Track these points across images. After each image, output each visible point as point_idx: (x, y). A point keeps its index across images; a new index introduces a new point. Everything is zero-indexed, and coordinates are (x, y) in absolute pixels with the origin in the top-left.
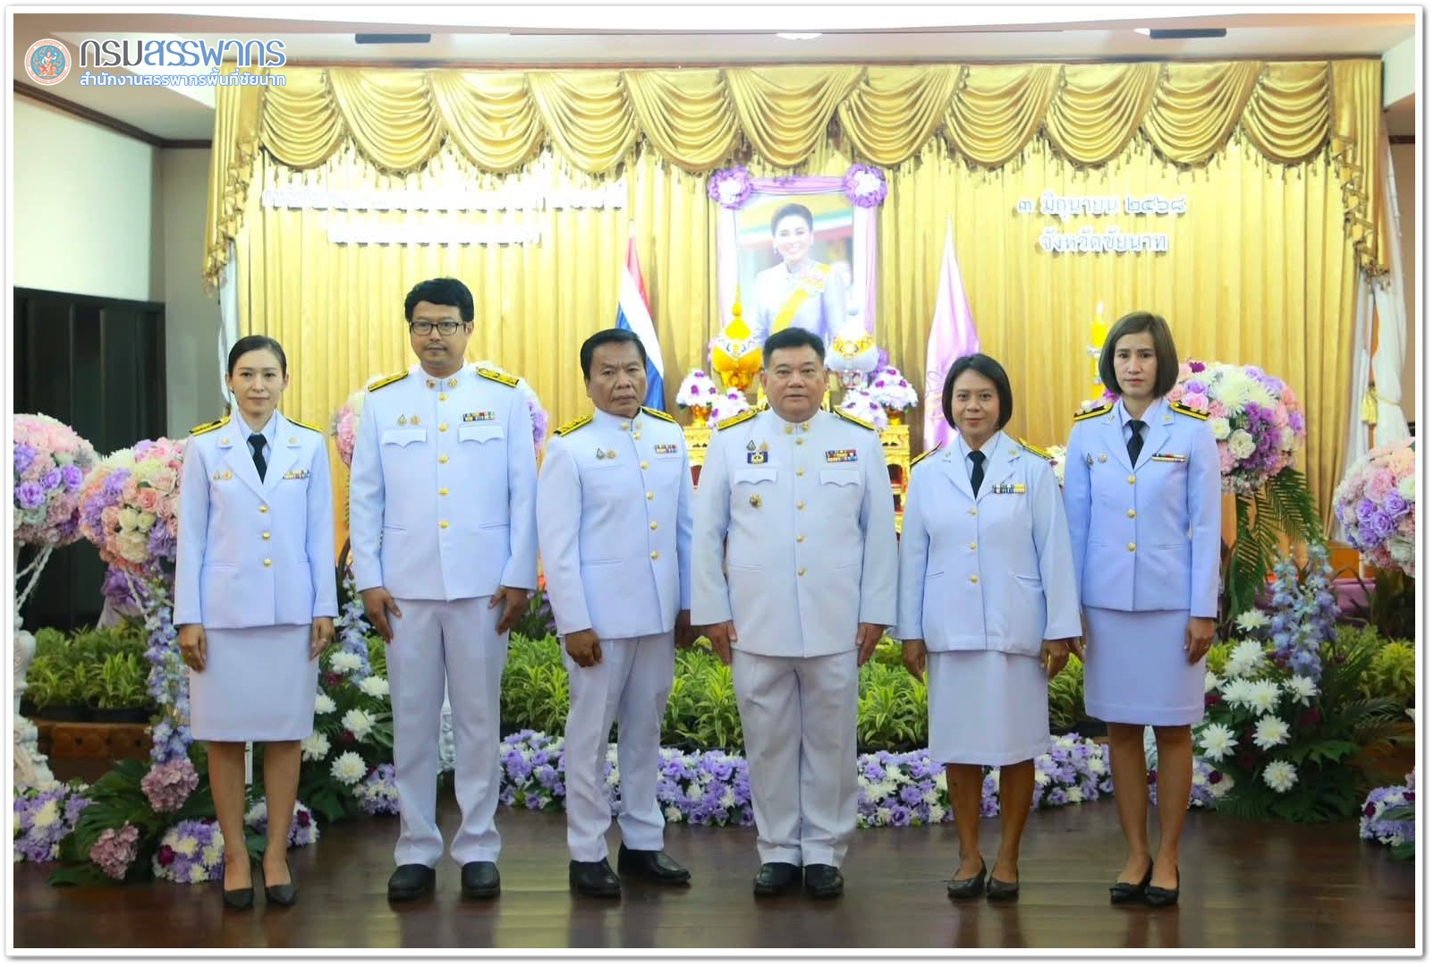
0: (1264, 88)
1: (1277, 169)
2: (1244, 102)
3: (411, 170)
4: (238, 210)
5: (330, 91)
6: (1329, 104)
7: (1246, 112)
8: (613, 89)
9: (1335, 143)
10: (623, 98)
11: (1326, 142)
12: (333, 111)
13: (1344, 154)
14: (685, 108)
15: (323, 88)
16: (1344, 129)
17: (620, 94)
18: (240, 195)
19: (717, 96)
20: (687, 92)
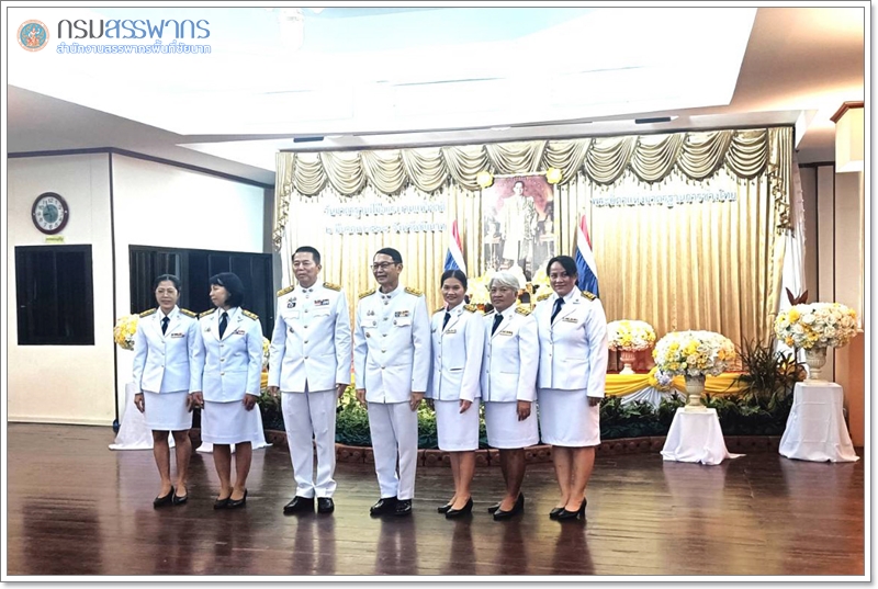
0: (735, 142)
1: (743, 181)
2: (726, 150)
3: (353, 194)
4: (285, 214)
5: (321, 162)
6: (767, 150)
7: (727, 154)
8: (438, 156)
9: (770, 167)
10: (441, 158)
11: (765, 167)
12: (322, 171)
13: (774, 172)
14: (470, 163)
15: (317, 161)
16: (773, 160)
17: (440, 158)
18: (286, 208)
19: (481, 157)
20: (470, 155)
